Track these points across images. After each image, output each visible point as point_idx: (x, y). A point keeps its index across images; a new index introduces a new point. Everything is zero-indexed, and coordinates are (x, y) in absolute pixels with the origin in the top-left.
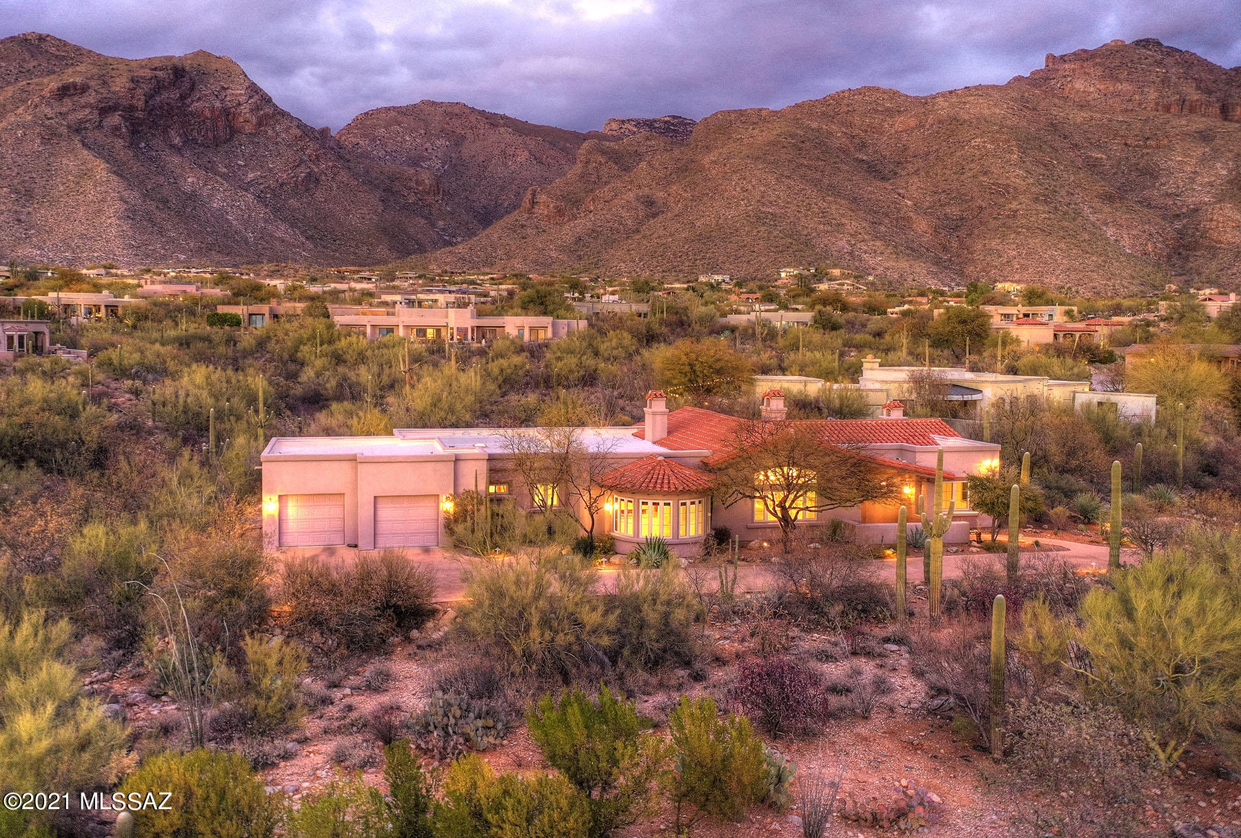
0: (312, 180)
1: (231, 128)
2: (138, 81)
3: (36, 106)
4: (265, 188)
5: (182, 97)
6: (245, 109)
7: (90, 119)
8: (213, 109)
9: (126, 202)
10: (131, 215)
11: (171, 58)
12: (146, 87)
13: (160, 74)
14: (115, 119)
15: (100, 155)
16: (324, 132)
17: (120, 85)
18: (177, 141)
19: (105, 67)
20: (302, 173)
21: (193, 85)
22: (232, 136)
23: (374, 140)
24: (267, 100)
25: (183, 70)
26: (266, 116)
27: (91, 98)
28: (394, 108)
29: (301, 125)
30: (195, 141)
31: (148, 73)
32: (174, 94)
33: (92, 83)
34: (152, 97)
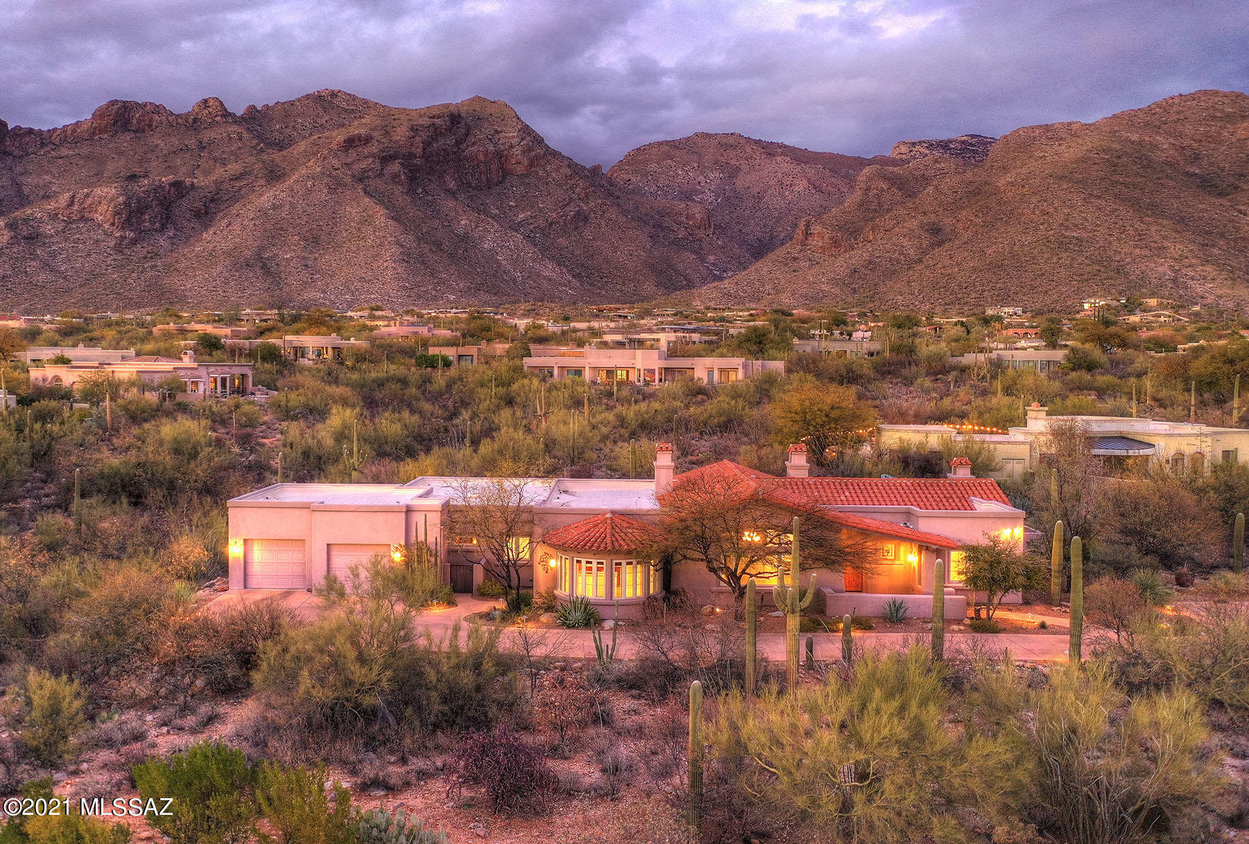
0: (581, 218)
1: (504, 170)
2: (417, 130)
3: (325, 158)
4: (535, 228)
5: (458, 143)
6: (517, 151)
7: (373, 169)
8: (486, 154)
9: (402, 246)
10: (406, 257)
11: (447, 106)
12: (424, 135)
13: (438, 121)
14: (395, 167)
15: (381, 202)
16: (596, 170)
17: (401, 133)
18: (452, 185)
19: (388, 116)
20: (571, 211)
21: (469, 131)
22: (504, 178)
23: (646, 175)
24: (539, 140)
25: (460, 116)
26: (537, 157)
27: (374, 148)
28: (667, 142)
29: (571, 164)
30: (469, 185)
31: (425, 121)
32: (451, 141)
33: (375, 134)
34: (429, 144)
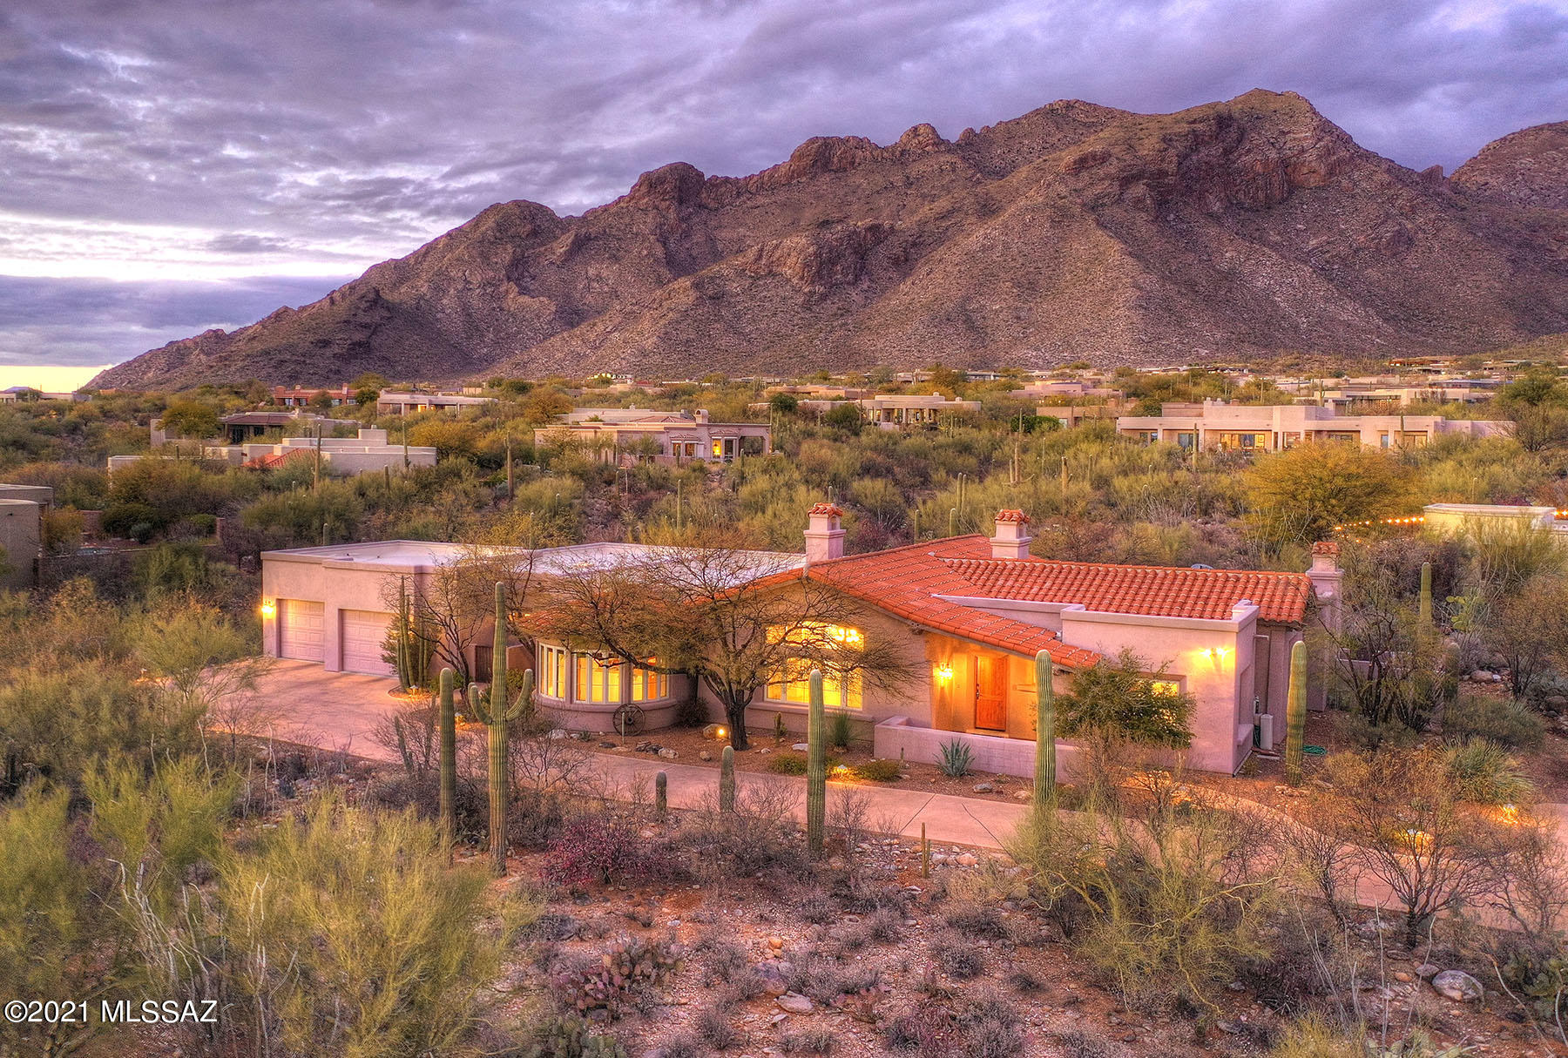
0: (1403, 240)
1: (1290, 182)
2: (1170, 140)
3: (1049, 185)
4: (1332, 257)
5: (1227, 152)
6: (1310, 156)
7: (1109, 193)
8: (1266, 163)
9: (1140, 289)
10: (1145, 303)
11: (1213, 106)
12: (1180, 146)
13: (1199, 127)
14: (1139, 189)
15: (1118, 236)
17: (1149, 147)
18: (1216, 207)
19: (1131, 123)
20: (1388, 231)
21: (1243, 134)
22: (1290, 193)
24: (1345, 139)
25: (1230, 117)
26: (1340, 162)
27: (1112, 168)
29: (1393, 168)
30: (1240, 205)
31: (1185, 127)
32: (1216, 150)
33: (1116, 150)
34: (1186, 156)
